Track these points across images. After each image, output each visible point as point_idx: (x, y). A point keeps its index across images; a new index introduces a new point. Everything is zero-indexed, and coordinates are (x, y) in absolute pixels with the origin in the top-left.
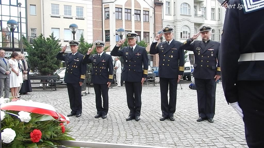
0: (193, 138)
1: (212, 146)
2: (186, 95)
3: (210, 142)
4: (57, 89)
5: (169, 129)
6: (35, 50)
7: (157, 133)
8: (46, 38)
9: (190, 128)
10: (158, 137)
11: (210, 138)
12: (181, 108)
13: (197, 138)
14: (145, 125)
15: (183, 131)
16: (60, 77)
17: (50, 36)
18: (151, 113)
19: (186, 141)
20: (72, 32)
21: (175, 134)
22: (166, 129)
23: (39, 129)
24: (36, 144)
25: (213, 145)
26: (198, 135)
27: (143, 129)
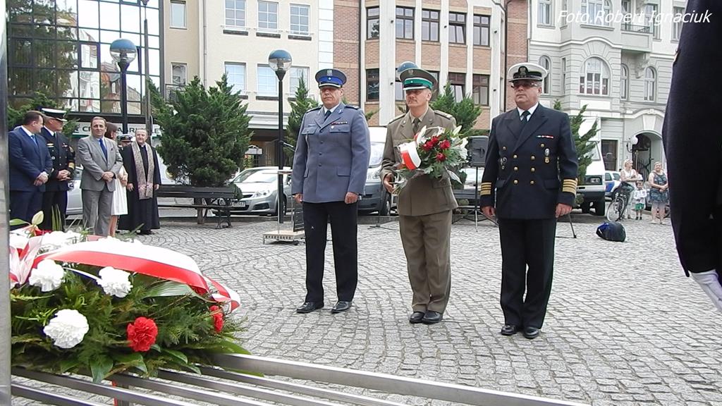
0: (592, 374)
1: (647, 401)
2: (586, 254)
3: (642, 391)
4: (232, 224)
5: (526, 347)
6: (180, 119)
7: (489, 355)
8: (208, 89)
9: (587, 347)
10: (492, 365)
11: (644, 381)
12: (566, 291)
13: (604, 376)
14: (459, 331)
15: (565, 355)
16: (241, 192)
17: (219, 84)
18: (480, 299)
19: (572, 381)
20: (276, 72)
21: (542, 360)
22: (516, 345)
23: (153, 316)
24: (142, 357)
25: (651, 398)
26: (607, 369)
27: (452, 340)
